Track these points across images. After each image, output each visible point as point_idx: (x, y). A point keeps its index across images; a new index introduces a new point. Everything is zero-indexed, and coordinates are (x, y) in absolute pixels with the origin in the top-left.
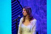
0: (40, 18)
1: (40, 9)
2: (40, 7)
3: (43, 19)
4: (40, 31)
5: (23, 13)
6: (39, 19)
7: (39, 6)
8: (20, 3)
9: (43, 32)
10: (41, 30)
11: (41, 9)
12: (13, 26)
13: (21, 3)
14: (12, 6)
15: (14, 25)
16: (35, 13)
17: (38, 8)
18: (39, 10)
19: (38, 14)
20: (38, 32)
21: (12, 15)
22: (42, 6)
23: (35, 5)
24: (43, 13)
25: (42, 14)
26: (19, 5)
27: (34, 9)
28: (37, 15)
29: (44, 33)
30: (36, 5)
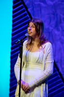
0: (63, 38)
4: (61, 60)
5: (30, 30)
6: (60, 39)
8: (29, 9)
12: (13, 50)
15: (15, 49)
16: (54, 28)
17: (59, 19)
19: (58, 30)
20: (57, 64)
23: (54, 14)
26: (26, 12)
28: (56, 32)
30: (57, 15)
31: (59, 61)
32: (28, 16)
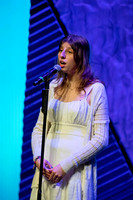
1: (129, 42)
4: (124, 120)
6: (123, 77)
7: (127, 30)
8: (62, 17)
10: (128, 118)
13: (65, 15)
16: (112, 56)
17: (121, 38)
18: (125, 44)
19: (120, 59)
20: (116, 126)
23: (111, 28)
26: (56, 22)
27: (107, 42)
28: (116, 64)
30: (118, 29)
31: (121, 122)
32: (60, 29)
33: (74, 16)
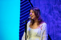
0: (54, 20)
2: (55, 7)
3: (57, 21)
4: (53, 35)
9: (56, 36)
10: (55, 34)
11: (55, 9)
14: (21, 5)
16: (49, 14)
20: (51, 37)
21: (21, 15)
22: (57, 5)
23: (48, 5)
24: (57, 13)
25: (57, 15)
26: (29, 3)
29: (58, 38)
30: (50, 5)
31: (52, 35)
32: (31, 5)
33: (35, 1)
